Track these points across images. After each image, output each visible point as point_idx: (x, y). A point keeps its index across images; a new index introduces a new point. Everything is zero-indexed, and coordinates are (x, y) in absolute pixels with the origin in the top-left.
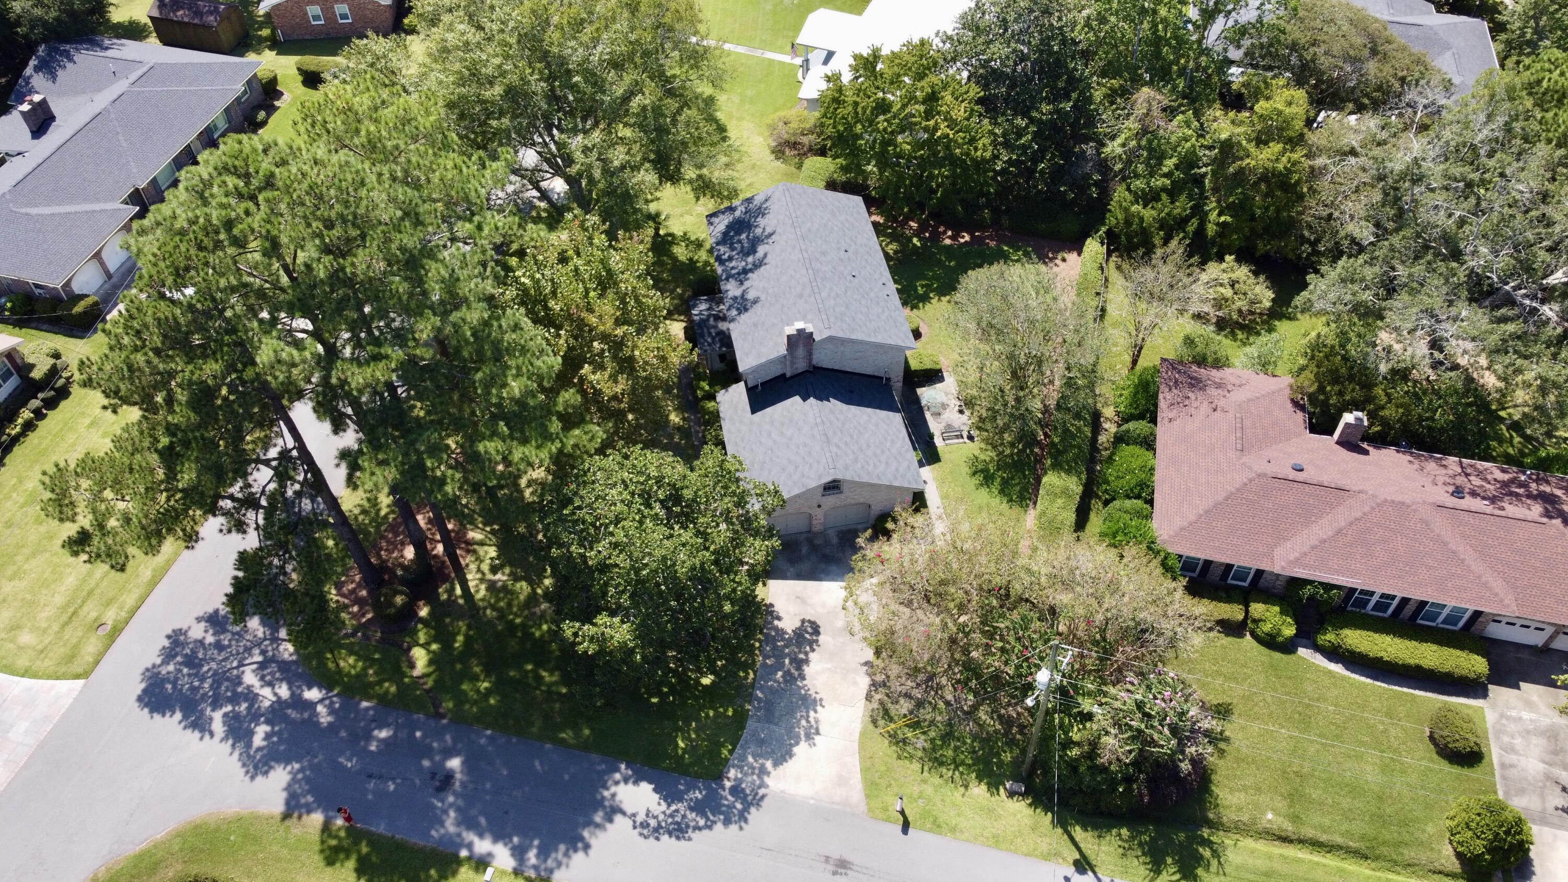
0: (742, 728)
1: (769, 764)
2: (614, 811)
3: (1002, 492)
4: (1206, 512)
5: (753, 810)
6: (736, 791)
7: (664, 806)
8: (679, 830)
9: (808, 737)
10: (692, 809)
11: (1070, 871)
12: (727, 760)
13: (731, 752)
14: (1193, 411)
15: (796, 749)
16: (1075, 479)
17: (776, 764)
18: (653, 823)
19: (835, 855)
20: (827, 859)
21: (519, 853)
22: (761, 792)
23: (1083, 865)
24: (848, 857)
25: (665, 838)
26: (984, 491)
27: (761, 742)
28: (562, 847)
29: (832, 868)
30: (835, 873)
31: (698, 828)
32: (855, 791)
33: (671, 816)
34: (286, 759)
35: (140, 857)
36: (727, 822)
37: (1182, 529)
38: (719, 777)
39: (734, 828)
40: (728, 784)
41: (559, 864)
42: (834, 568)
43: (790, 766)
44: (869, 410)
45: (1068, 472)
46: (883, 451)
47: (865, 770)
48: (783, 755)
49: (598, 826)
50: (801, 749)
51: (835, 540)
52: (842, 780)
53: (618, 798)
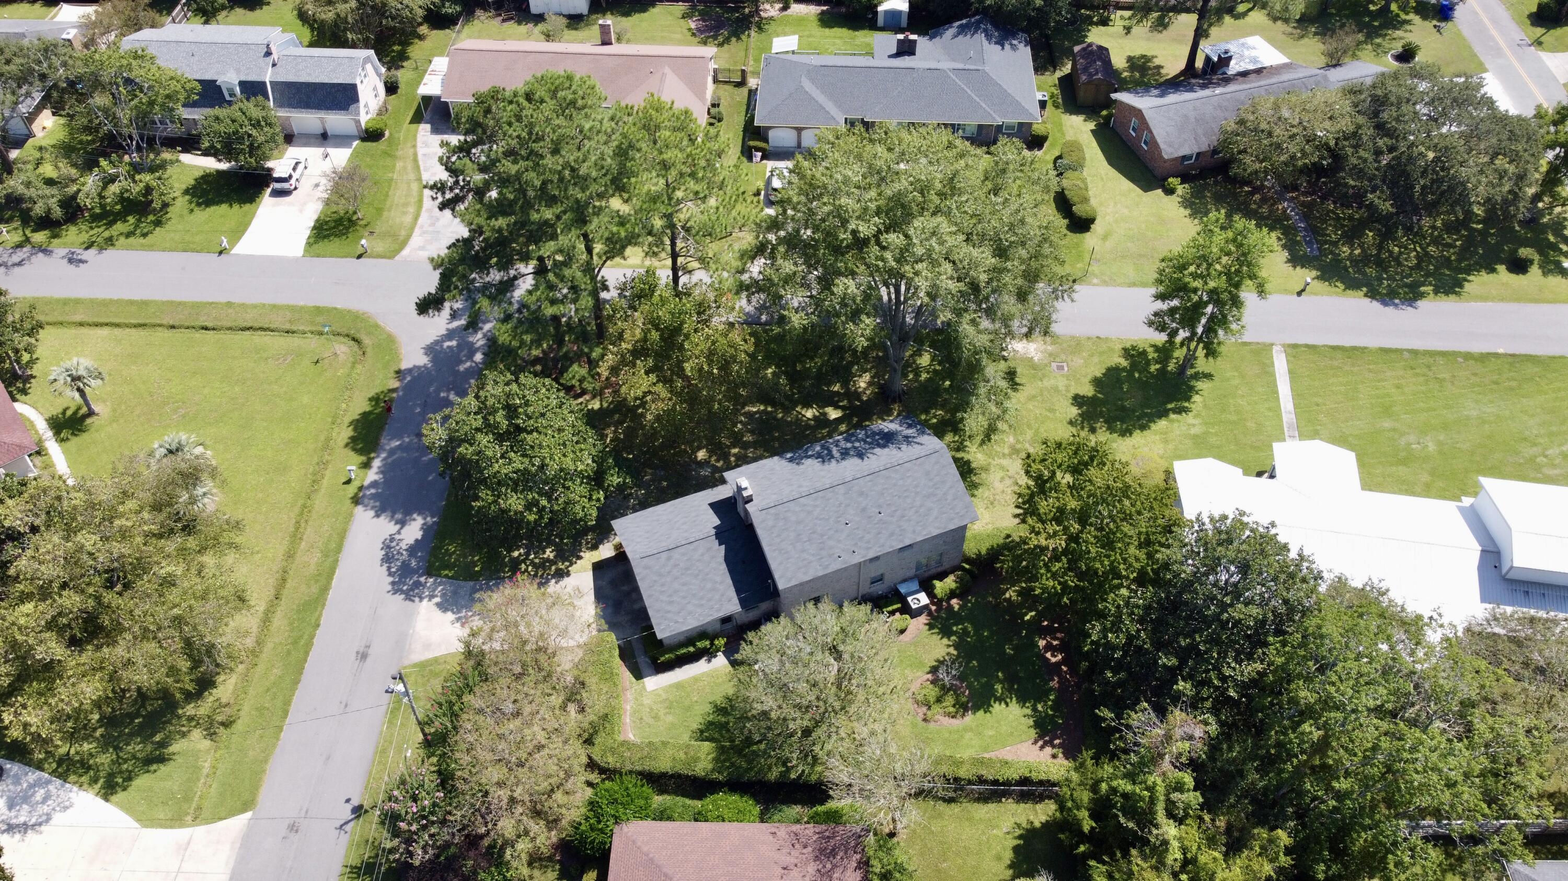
0: (465, 580)
1: (437, 600)
2: (402, 523)
3: (711, 723)
4: (652, 860)
5: (403, 596)
6: (417, 584)
7: (404, 547)
8: (388, 559)
9: (458, 619)
10: (403, 562)
11: (355, 802)
12: (439, 576)
13: (446, 576)
14: (784, 851)
15: (449, 614)
16: (710, 766)
17: (438, 605)
18: (394, 544)
19: (370, 651)
20: (369, 647)
21: (374, 484)
22: (417, 599)
23: (359, 811)
24: (369, 660)
25: (383, 552)
26: (709, 708)
27: (455, 593)
28: (378, 504)
29: (361, 650)
30: (358, 653)
31: (389, 568)
32: (419, 655)
33: (399, 553)
34: (433, 360)
35: (377, 326)
36: (393, 583)
37: (634, 842)
38: (429, 574)
39: (390, 588)
40: (422, 579)
41: (366, 506)
42: (610, 610)
43: (438, 613)
44: (729, 581)
45: (716, 760)
46: (684, 598)
47: (436, 660)
48: (443, 607)
49: (392, 517)
50: (450, 616)
51: (636, 606)
52: (427, 646)
53: (413, 523)
